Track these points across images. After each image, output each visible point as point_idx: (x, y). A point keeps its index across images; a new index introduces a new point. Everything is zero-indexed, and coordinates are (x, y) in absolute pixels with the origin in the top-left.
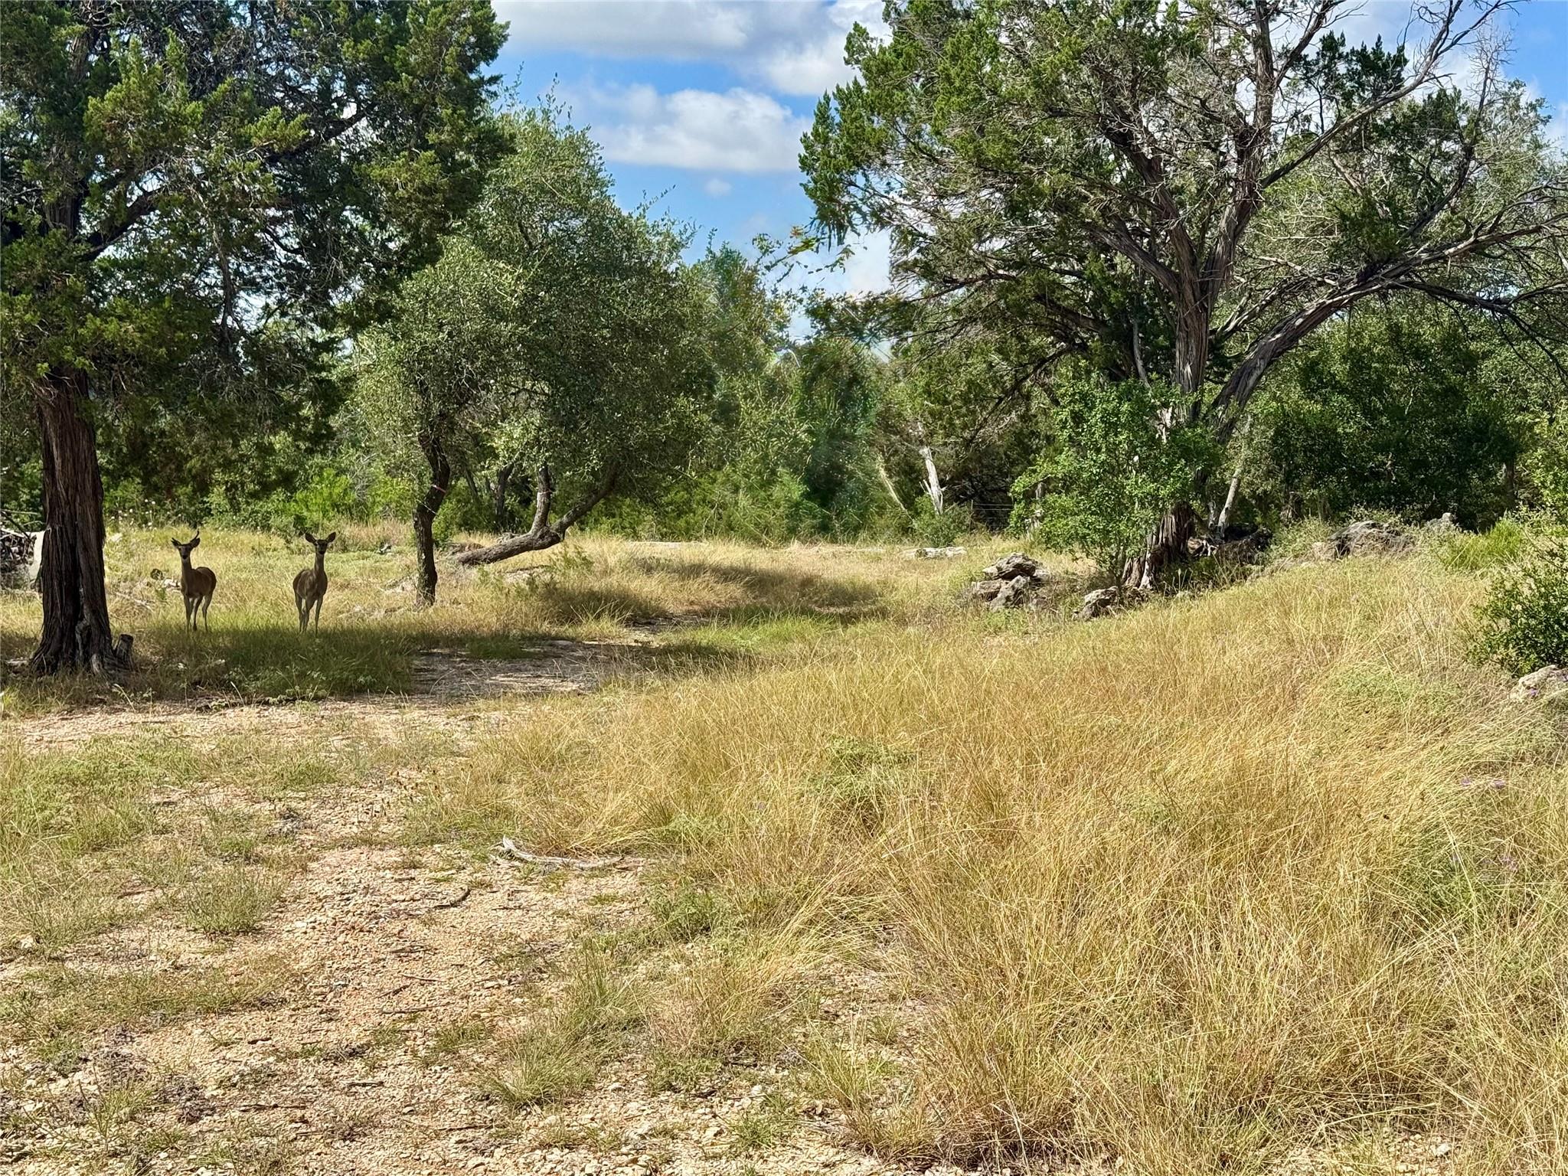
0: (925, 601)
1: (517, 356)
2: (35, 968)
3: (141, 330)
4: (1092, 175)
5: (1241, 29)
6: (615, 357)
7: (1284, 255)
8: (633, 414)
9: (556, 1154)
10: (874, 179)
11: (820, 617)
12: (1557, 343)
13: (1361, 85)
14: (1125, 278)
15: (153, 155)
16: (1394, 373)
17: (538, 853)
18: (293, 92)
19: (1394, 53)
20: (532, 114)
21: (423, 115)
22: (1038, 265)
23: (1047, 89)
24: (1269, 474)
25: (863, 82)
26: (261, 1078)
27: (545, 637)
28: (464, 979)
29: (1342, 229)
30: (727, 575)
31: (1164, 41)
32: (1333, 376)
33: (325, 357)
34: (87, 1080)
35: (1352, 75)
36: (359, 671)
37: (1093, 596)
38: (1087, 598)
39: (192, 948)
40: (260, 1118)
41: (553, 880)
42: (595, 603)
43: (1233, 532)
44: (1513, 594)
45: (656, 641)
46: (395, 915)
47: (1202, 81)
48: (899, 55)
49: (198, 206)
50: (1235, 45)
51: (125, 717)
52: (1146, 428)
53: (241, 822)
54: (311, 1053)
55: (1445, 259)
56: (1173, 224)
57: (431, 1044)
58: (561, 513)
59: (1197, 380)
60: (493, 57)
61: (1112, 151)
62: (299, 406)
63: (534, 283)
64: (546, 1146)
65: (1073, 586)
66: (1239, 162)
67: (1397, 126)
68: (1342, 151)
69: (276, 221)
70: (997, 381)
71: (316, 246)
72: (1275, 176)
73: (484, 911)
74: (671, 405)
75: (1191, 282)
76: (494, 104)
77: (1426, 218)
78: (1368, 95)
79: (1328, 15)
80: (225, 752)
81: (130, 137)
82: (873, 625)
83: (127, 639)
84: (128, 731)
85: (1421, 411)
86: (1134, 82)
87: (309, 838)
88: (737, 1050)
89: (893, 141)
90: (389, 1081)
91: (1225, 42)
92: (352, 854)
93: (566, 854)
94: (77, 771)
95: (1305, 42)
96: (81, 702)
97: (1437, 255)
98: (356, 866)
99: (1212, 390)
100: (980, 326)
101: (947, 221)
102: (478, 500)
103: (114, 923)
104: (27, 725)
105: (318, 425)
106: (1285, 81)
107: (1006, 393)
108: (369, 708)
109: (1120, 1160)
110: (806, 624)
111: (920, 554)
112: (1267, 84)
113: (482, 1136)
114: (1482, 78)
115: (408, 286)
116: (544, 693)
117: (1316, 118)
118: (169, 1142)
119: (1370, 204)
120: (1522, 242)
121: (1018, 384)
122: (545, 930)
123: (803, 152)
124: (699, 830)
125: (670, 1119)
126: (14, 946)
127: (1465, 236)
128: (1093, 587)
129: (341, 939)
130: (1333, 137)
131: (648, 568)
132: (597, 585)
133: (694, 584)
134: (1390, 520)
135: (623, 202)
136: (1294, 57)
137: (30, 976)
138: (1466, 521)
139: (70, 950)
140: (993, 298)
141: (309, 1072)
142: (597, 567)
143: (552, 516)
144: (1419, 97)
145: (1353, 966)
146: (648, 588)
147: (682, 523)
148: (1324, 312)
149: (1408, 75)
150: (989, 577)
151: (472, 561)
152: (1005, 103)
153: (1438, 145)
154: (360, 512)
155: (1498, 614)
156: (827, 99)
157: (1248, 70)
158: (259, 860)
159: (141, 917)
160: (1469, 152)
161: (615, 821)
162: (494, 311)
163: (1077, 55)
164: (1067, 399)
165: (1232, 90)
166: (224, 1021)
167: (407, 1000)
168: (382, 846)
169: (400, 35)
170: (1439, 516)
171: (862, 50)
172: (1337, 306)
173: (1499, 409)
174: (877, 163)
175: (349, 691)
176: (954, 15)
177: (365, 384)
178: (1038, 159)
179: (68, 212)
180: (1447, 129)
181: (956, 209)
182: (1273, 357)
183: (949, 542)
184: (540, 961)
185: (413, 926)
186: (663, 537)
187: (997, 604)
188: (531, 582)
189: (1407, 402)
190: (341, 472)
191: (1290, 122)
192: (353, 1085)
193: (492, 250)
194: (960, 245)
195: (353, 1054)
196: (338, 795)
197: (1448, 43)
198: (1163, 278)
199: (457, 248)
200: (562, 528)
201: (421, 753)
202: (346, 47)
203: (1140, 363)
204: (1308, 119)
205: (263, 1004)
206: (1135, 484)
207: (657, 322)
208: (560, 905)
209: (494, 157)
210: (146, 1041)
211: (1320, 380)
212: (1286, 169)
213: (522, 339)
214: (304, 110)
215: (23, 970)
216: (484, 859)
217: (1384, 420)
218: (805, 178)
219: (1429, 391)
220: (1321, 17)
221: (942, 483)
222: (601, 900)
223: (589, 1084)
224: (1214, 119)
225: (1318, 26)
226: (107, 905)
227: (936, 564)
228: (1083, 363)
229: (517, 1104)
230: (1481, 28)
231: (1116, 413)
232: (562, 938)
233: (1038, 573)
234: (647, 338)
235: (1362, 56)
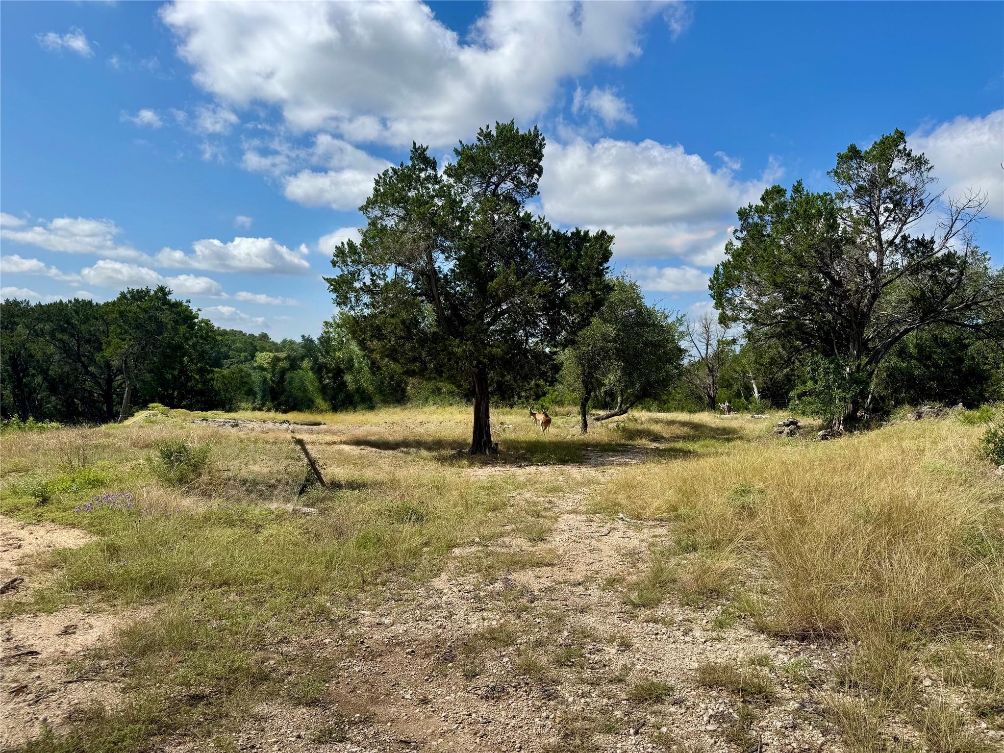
0: (757, 433)
1: (613, 354)
2: (480, 548)
3: (502, 350)
4: (816, 286)
5: (870, 234)
6: (645, 353)
7: (889, 312)
8: (652, 371)
9: (651, 625)
10: (735, 291)
11: (719, 440)
12: (999, 340)
13: (918, 251)
14: (829, 322)
15: (506, 297)
16: (935, 352)
17: (632, 519)
18: (545, 277)
19: (929, 239)
20: (618, 278)
21: (586, 281)
22: (797, 318)
23: (799, 259)
24: (885, 388)
25: (731, 260)
26: (551, 590)
27: (623, 445)
28: (613, 561)
29: (913, 301)
30: (684, 424)
31: (841, 240)
32: (911, 353)
33: (555, 357)
34: (498, 586)
35: (913, 248)
36: (566, 455)
37: (821, 433)
38: (819, 433)
39: (526, 545)
40: (553, 603)
41: (638, 529)
42: (640, 433)
43: (875, 410)
44: (995, 435)
45: (662, 446)
46: (587, 537)
47: (856, 253)
48: (744, 250)
49: (519, 313)
50: (868, 240)
51: (497, 468)
52: (840, 373)
53: (535, 504)
54: (566, 582)
55: (954, 311)
56: (848, 302)
57: (605, 583)
58: (626, 404)
59: (859, 357)
60: (608, 261)
61: (823, 277)
62: (547, 372)
63: (618, 330)
64: (647, 621)
65: (812, 430)
66: (872, 280)
67: (932, 265)
68: (911, 274)
69: (541, 316)
70: (781, 357)
71: (552, 322)
72: (886, 284)
73: (616, 537)
74: (664, 368)
75: (855, 322)
76: (607, 276)
77: (945, 297)
78: (920, 254)
79: (904, 228)
80: (527, 481)
81: (500, 292)
82: (738, 442)
83: (496, 444)
84: (498, 473)
85: (948, 366)
86: (831, 255)
87: (557, 510)
88: (711, 593)
89: (743, 279)
90: (592, 594)
91: (864, 239)
92: (571, 516)
93: (641, 520)
94: (486, 485)
95: (895, 237)
96: (485, 464)
97: (951, 309)
98: (573, 520)
99: (864, 360)
100: (775, 339)
101: (762, 304)
102: (597, 399)
103: (501, 535)
104: (469, 470)
105: (553, 377)
106: (888, 251)
107: (785, 362)
108: (570, 467)
109: (859, 643)
110: (713, 442)
111: (753, 417)
112: (881, 253)
113: (625, 616)
114: (965, 247)
115: (580, 333)
116: (626, 464)
117: (900, 263)
118: (526, 609)
119: (923, 293)
120: (984, 304)
121: (790, 359)
122: (637, 546)
123: (710, 284)
124: (688, 515)
125: (689, 615)
126: (473, 541)
127: (962, 303)
128: (820, 429)
129: (571, 544)
130: (908, 270)
131: (657, 421)
132: (639, 427)
133: (672, 427)
134: (937, 405)
135: (648, 303)
136: (891, 243)
137: (478, 551)
138: (969, 406)
139: (489, 543)
140: (779, 330)
141: (566, 589)
142: (639, 421)
143: (623, 405)
144: (939, 255)
145: (948, 575)
146: (656, 428)
147: (666, 406)
148: (906, 331)
149: (936, 247)
150: (780, 426)
151: (598, 419)
152: (784, 264)
153: (949, 271)
154: (561, 403)
155: (989, 442)
156: (718, 266)
157: (873, 248)
158: (542, 516)
159: (509, 533)
160: (962, 273)
161: (657, 509)
162: (605, 339)
163: (809, 247)
164: (809, 364)
165: (867, 255)
166: (538, 569)
167: (594, 567)
168: (580, 513)
169: (579, 256)
170: (958, 404)
171: (731, 249)
172: (912, 329)
173: (978, 364)
174: (736, 286)
175: (563, 462)
176: (764, 236)
177: (566, 364)
178: (796, 282)
179: (480, 317)
180: (952, 265)
181: (765, 300)
182: (888, 347)
183: (763, 413)
184: (637, 556)
185: (593, 542)
186: (659, 411)
187: (784, 435)
188: (618, 426)
189: (941, 362)
190: (555, 391)
191: (890, 265)
192: (581, 595)
193: (605, 321)
194: (767, 311)
195: (579, 584)
196: (564, 496)
197: (951, 235)
198: (844, 321)
199: (595, 320)
200: (627, 408)
201: (589, 483)
202: (563, 262)
203: (836, 351)
204: (897, 264)
205: (549, 565)
206: (837, 393)
207: (659, 341)
208: (641, 537)
209: (608, 292)
210: (515, 574)
211: (906, 355)
212: (890, 281)
213: (615, 348)
214: (550, 282)
215: (477, 549)
216: (614, 520)
217: (933, 369)
218: (711, 292)
219: (950, 358)
220: (901, 229)
221: (759, 392)
222: (655, 536)
223: (659, 601)
224: (861, 265)
225: (900, 232)
226: (498, 529)
227: (759, 421)
228: (815, 351)
229: (636, 606)
230: (964, 229)
231: (829, 368)
232: (643, 549)
233: (799, 424)
234: (656, 346)
235: (917, 241)
